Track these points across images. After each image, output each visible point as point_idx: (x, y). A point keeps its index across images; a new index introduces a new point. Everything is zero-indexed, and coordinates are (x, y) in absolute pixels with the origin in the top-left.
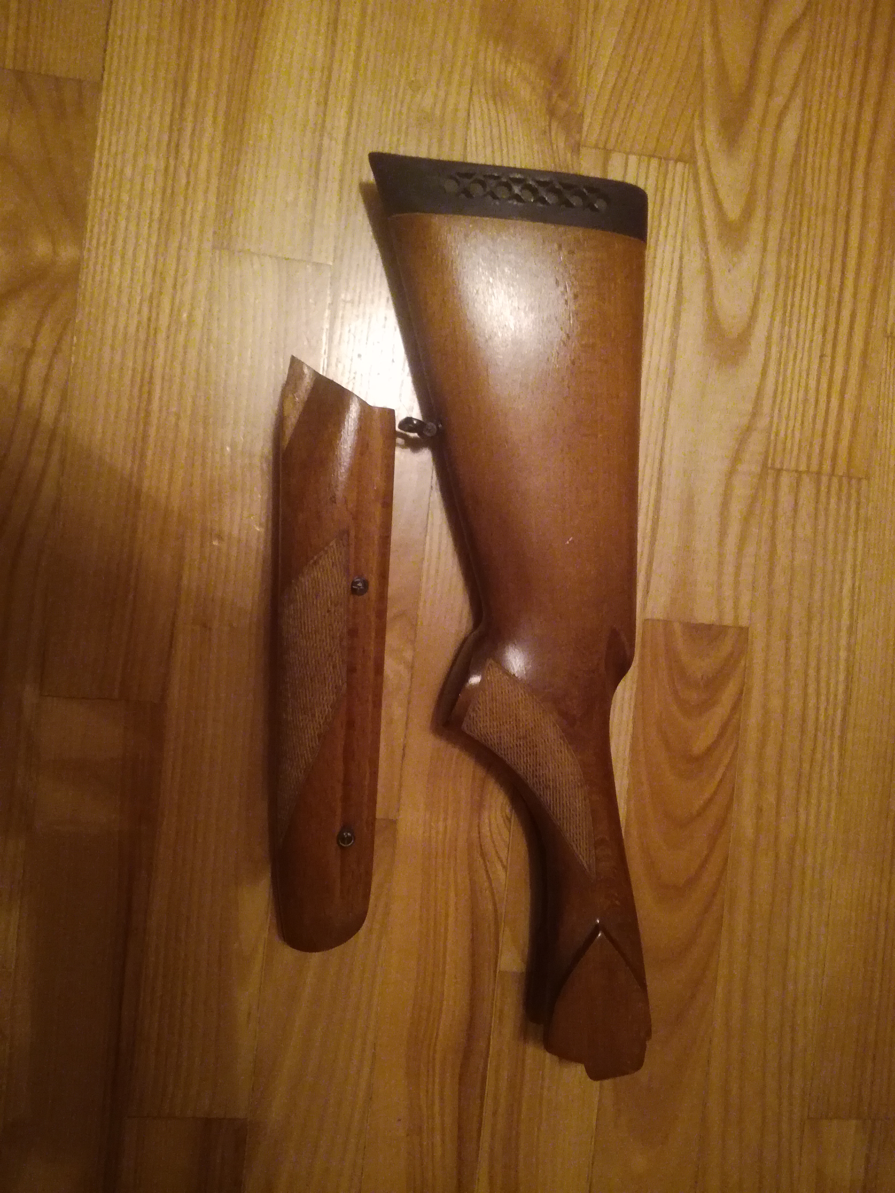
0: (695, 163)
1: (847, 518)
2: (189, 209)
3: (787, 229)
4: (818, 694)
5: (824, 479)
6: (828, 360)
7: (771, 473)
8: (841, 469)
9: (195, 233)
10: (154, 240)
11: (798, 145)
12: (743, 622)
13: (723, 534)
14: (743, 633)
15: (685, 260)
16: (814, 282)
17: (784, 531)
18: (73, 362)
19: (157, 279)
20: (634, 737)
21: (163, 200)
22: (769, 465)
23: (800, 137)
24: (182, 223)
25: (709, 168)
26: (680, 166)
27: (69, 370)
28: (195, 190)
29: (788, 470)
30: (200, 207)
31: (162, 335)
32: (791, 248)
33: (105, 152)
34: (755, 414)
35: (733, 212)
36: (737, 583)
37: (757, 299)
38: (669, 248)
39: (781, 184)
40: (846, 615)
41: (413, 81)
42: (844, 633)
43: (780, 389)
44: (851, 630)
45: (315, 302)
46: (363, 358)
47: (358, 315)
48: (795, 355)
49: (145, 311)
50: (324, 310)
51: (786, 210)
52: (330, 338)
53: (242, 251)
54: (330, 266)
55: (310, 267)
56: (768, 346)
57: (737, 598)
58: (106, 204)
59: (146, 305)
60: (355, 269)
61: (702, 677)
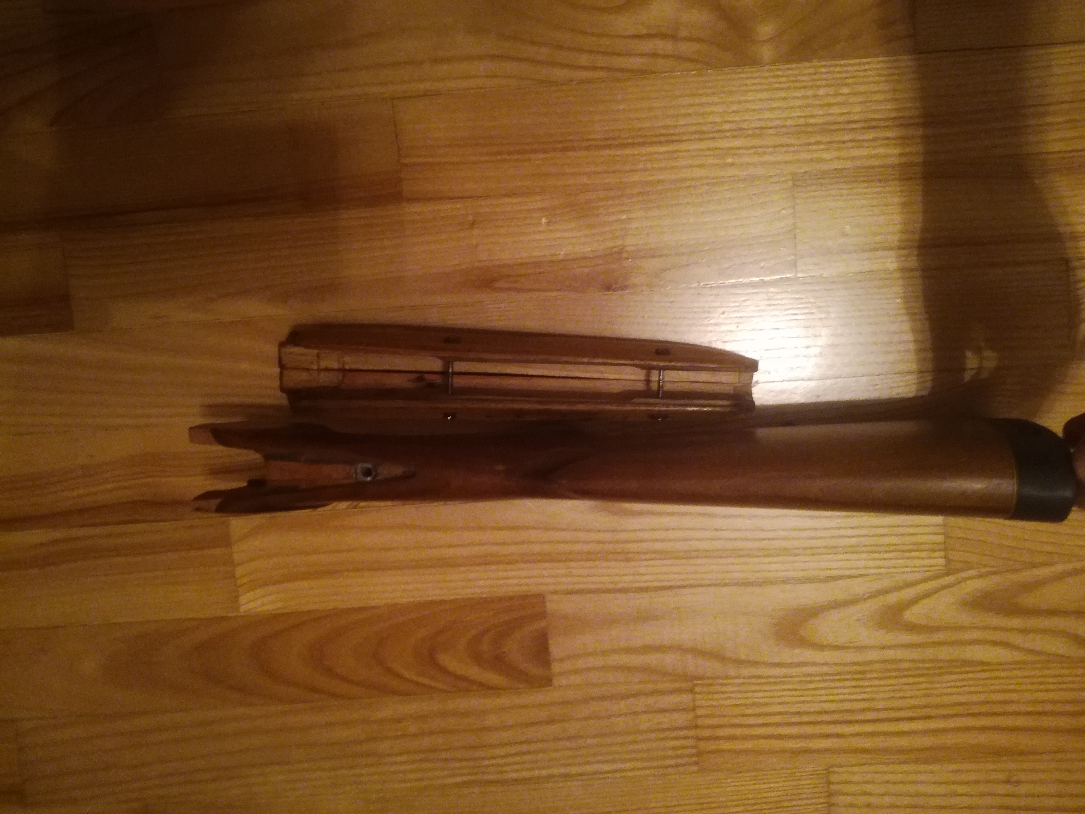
0: (947, 574)
1: (664, 758)
2: (822, 147)
3: (906, 665)
4: (506, 756)
5: (692, 733)
6: (796, 719)
7: (689, 685)
8: (703, 745)
9: (804, 156)
10: (789, 122)
11: (982, 663)
12: (556, 682)
13: (629, 650)
14: (547, 682)
15: (860, 579)
16: (863, 696)
17: (641, 703)
18: (674, 74)
19: (758, 132)
20: (442, 602)
21: (826, 124)
22: (695, 682)
23: (988, 664)
24: (809, 144)
25: (944, 587)
26: (942, 561)
27: (667, 72)
28: (838, 149)
29: (694, 700)
30: (826, 156)
31: (712, 144)
32: (890, 671)
33: (856, 68)
34: (739, 662)
35: (910, 615)
36: (590, 669)
37: (837, 648)
38: (871, 563)
39: (944, 653)
40: (579, 769)
42: (562, 770)
43: (763, 681)
44: (567, 776)
45: (762, 268)
46: (722, 316)
47: (758, 306)
48: (795, 690)
49: (727, 127)
50: (757, 277)
51: (923, 661)
52: (734, 286)
53: (794, 198)
54: (796, 275)
55: (793, 257)
56: (799, 665)
57: (576, 672)
58: (813, 77)
59: (734, 126)
60: (797, 296)
61: (504, 653)
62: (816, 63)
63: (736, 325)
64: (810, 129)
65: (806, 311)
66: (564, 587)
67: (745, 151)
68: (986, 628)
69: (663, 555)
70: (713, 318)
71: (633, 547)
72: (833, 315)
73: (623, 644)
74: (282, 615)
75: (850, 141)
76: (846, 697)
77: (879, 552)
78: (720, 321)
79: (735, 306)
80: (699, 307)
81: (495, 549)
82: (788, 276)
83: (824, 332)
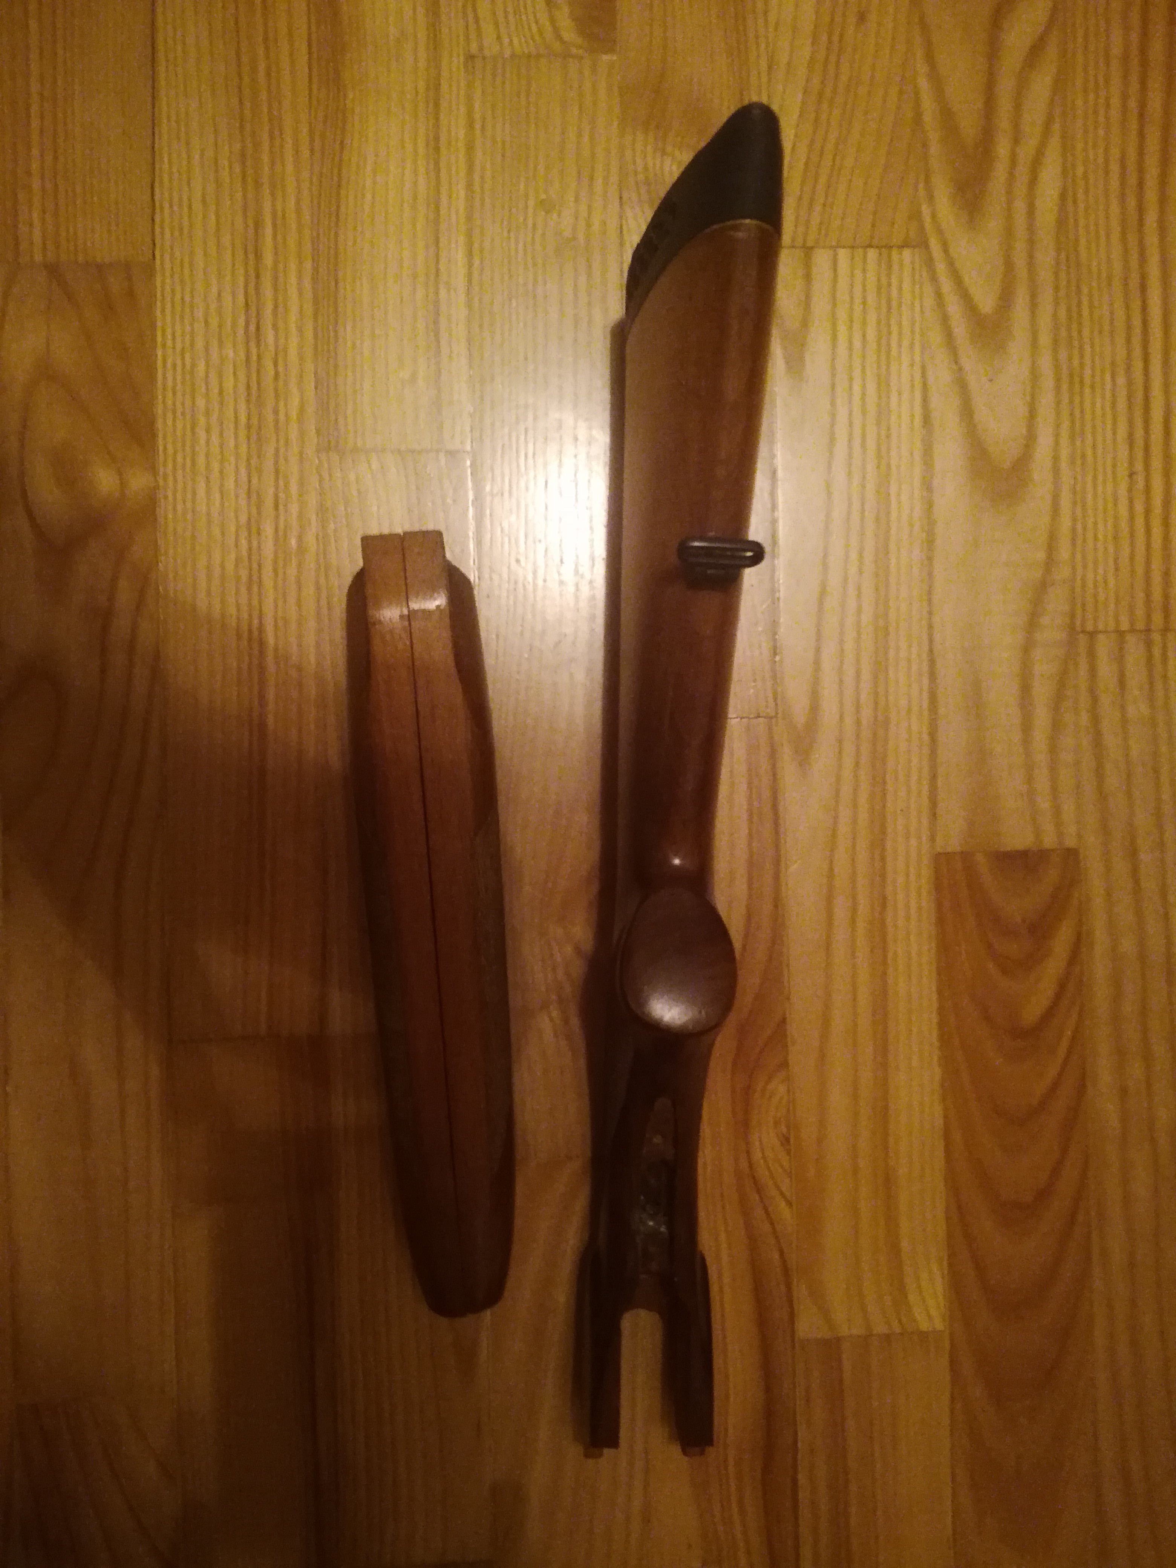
0: (927, 247)
2: (282, 405)
3: (1062, 314)
5: (1156, 637)
6: (1140, 479)
7: (1082, 639)
9: (294, 434)
10: (243, 449)
11: (1063, 197)
12: (1070, 842)
13: (1027, 727)
14: (1071, 855)
15: (930, 373)
16: (1108, 377)
17: (1109, 714)
18: (161, 618)
19: (254, 497)
20: (941, 1011)
21: (248, 399)
22: (1079, 629)
23: (1064, 190)
24: (277, 422)
25: (946, 251)
26: (907, 253)
27: (158, 628)
28: (286, 383)
29: (1106, 632)
30: (295, 401)
31: (268, 569)
32: (1070, 337)
33: (170, 351)
34: (1050, 563)
35: (986, 303)
36: (1055, 791)
37: (1032, 412)
38: (905, 361)
39: (1046, 258)
41: (543, 200)
43: (1079, 526)
45: (454, 501)
46: (523, 563)
47: (511, 510)
48: (1095, 478)
49: (244, 542)
50: (468, 510)
51: (1057, 288)
52: (479, 543)
53: (355, 450)
54: (468, 452)
55: (442, 457)
56: (1056, 471)
57: (1057, 811)
58: (179, 414)
59: (244, 534)
60: (499, 452)
61: (1024, 921)
62: (160, 410)
63: (537, 544)
64: (255, 421)
65: (522, 438)
66: (925, 822)
67: (282, 518)
68: (1009, 192)
69: (880, 669)
70: (525, 578)
71: (867, 713)
72: (531, 401)
73: (1017, 737)
74: (951, 1265)
75: (276, 364)
76: (1108, 404)
77: (889, 345)
78: (530, 567)
79: (510, 542)
80: (508, 597)
81: (861, 925)
82: (468, 463)
83: (554, 415)
